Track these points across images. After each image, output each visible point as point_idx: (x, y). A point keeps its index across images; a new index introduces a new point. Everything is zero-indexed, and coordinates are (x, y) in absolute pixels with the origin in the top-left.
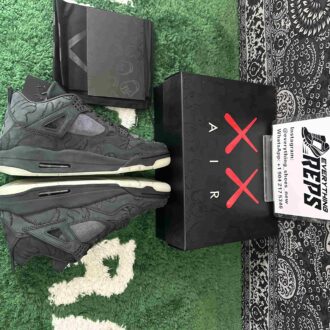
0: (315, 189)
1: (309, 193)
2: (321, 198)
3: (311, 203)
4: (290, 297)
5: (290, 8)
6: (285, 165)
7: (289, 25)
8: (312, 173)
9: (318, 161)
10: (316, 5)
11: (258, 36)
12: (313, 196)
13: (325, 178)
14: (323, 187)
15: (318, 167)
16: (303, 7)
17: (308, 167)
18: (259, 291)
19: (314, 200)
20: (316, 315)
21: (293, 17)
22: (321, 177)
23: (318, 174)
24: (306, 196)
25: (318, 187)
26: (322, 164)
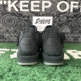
0: (47, 21)
1: (47, 23)
2: (48, 20)
3: (49, 22)
4: (69, 29)
5: (9, 27)
6: (42, 28)
7: (12, 28)
8: (44, 22)
9: (41, 21)
10: (11, 21)
11: (12, 37)
12: (48, 22)
13: (45, 19)
14: (46, 20)
15: (42, 21)
16: (10, 24)
17: (42, 23)
18: (70, 38)
19: (49, 21)
20: (71, 23)
21: (11, 27)
22: (44, 20)
23: (44, 21)
24: (48, 23)
25: (46, 21)
26: (42, 20)
